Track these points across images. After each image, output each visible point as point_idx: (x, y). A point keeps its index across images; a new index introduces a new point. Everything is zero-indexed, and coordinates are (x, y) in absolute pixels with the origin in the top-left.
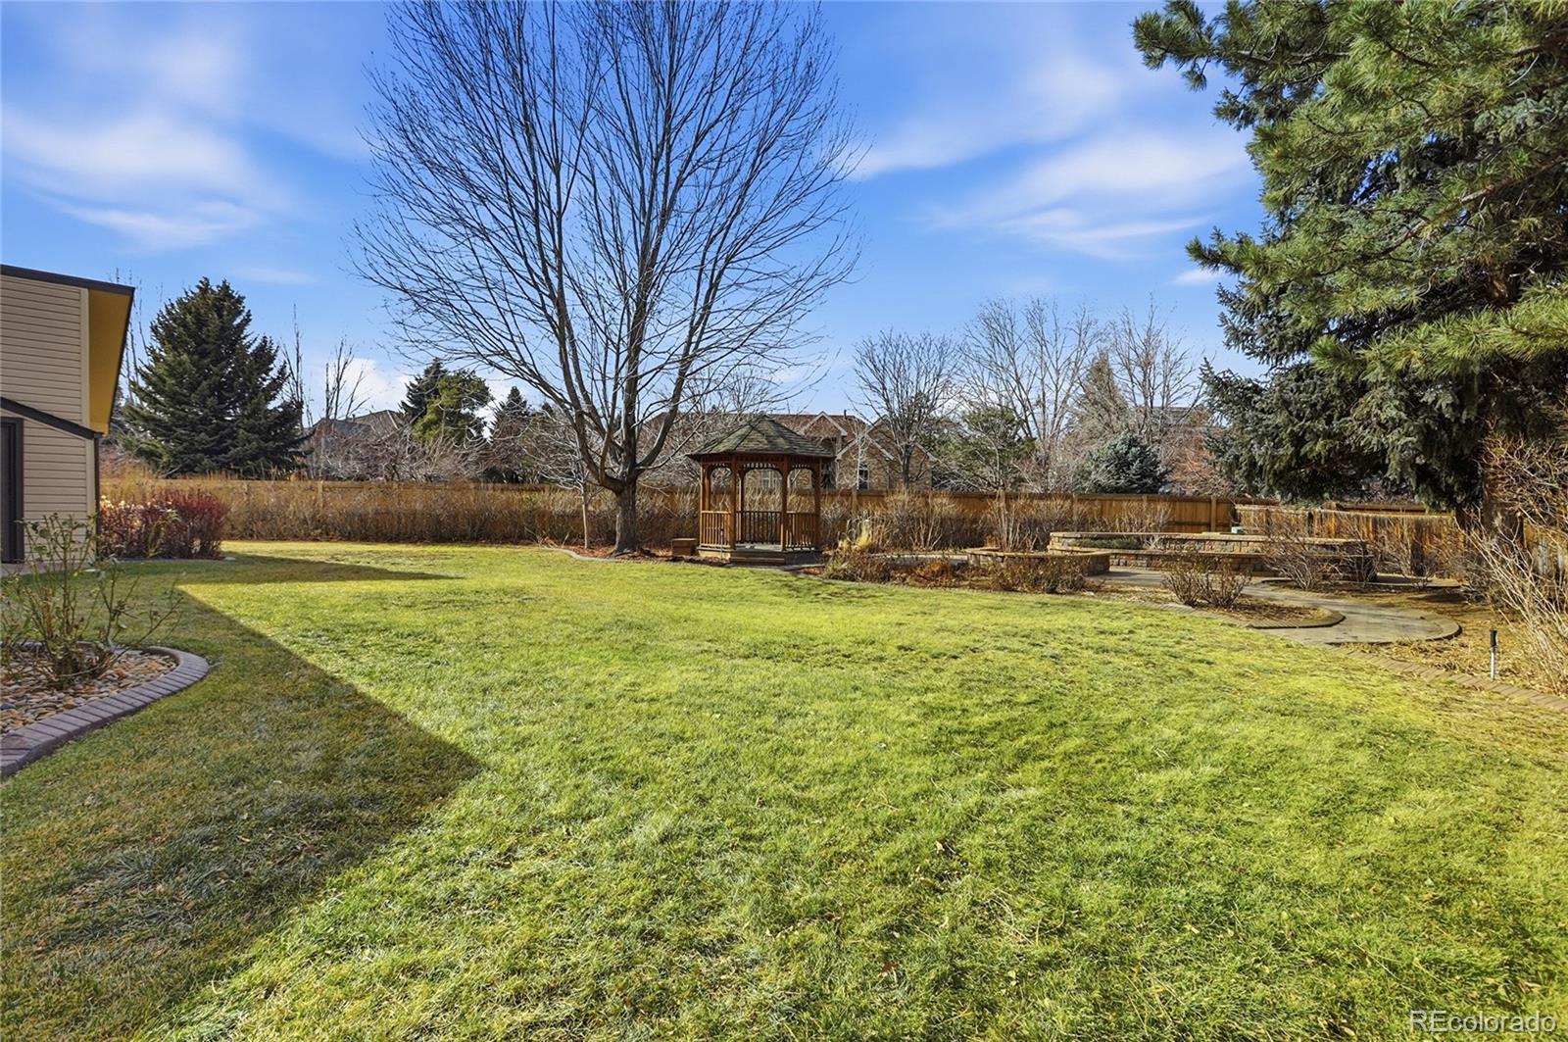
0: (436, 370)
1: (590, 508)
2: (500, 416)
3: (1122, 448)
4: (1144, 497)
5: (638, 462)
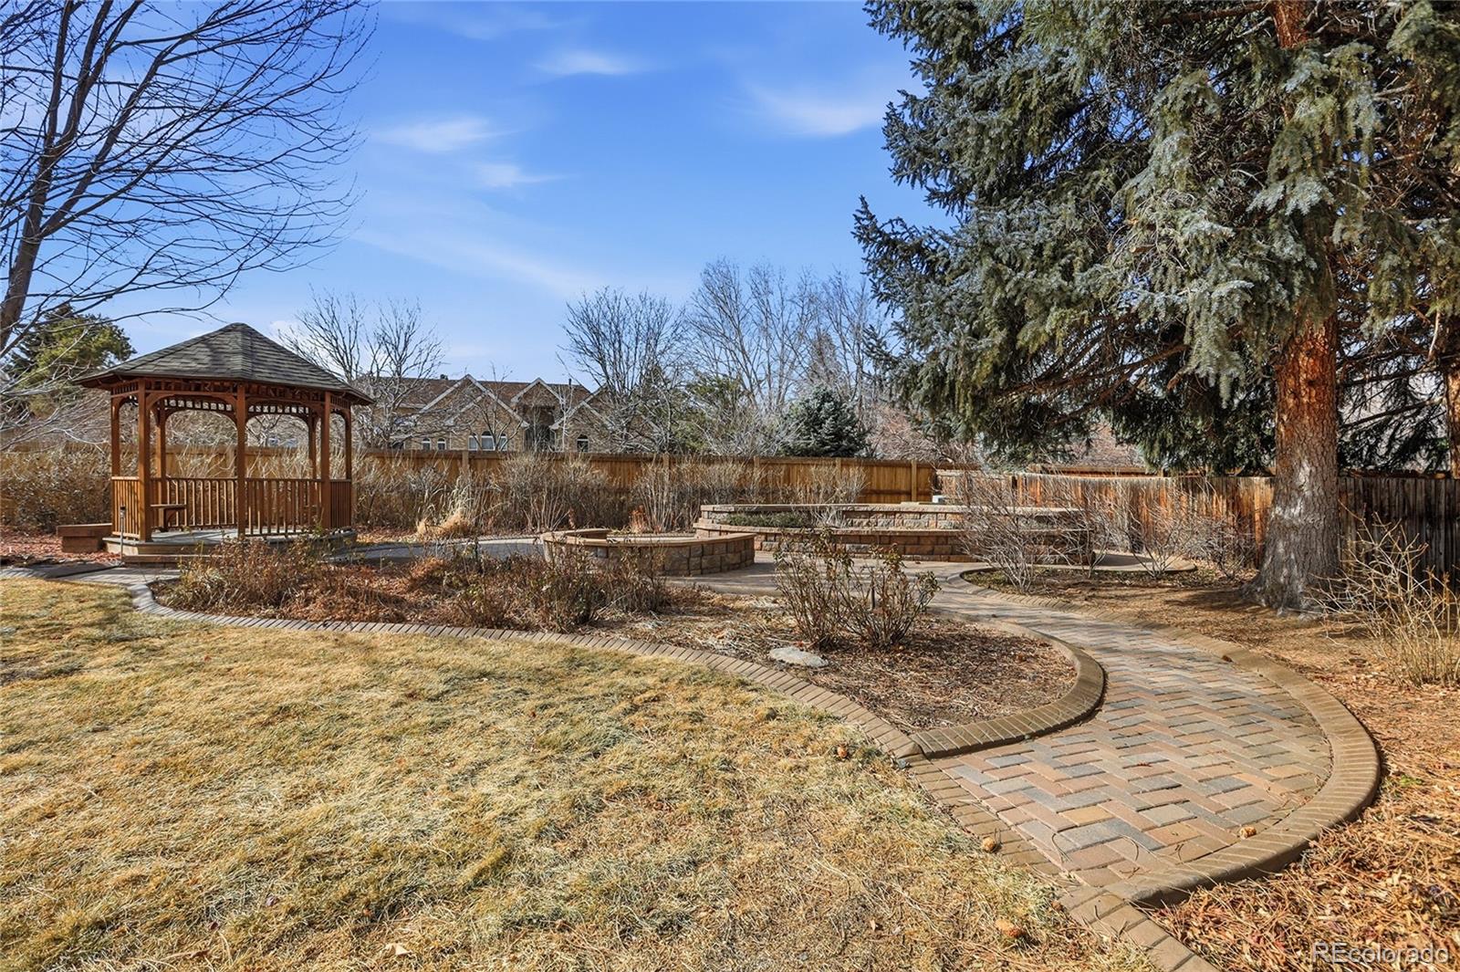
3: (814, 404)
4: (838, 461)
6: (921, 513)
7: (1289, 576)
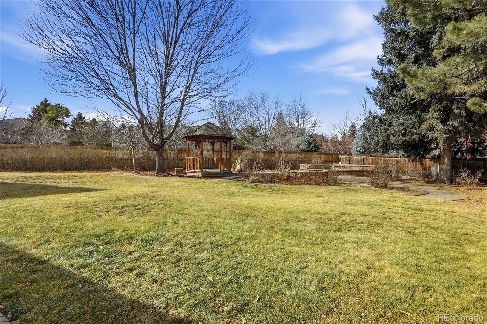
0: (45, 104)
1: (136, 156)
2: (73, 122)
4: (316, 153)
5: (164, 137)
6: (351, 166)
7: (443, 177)
